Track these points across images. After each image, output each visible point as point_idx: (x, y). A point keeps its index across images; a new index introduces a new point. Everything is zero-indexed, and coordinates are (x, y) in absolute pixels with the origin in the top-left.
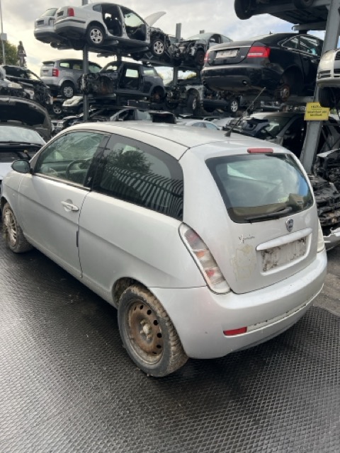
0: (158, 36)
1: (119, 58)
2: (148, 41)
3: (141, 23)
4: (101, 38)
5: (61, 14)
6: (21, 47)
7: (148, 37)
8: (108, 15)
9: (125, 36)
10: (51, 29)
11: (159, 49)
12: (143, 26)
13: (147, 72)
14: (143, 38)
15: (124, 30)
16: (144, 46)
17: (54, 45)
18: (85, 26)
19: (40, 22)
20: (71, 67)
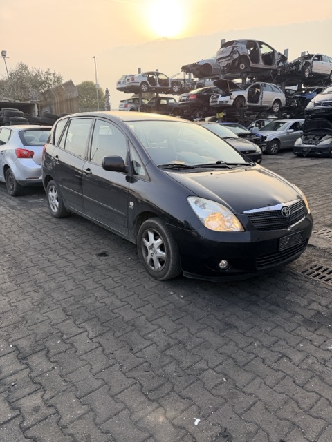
0: (176, 83)
1: (157, 95)
2: (170, 86)
3: (166, 78)
4: (147, 88)
5: (128, 80)
6: (107, 91)
7: (170, 84)
8: (150, 76)
9: (158, 86)
10: (124, 86)
11: (176, 89)
12: (167, 80)
13: (171, 101)
14: (168, 85)
15: (158, 83)
16: (168, 89)
17: (125, 92)
18: (139, 84)
19: (119, 83)
20: (134, 102)
